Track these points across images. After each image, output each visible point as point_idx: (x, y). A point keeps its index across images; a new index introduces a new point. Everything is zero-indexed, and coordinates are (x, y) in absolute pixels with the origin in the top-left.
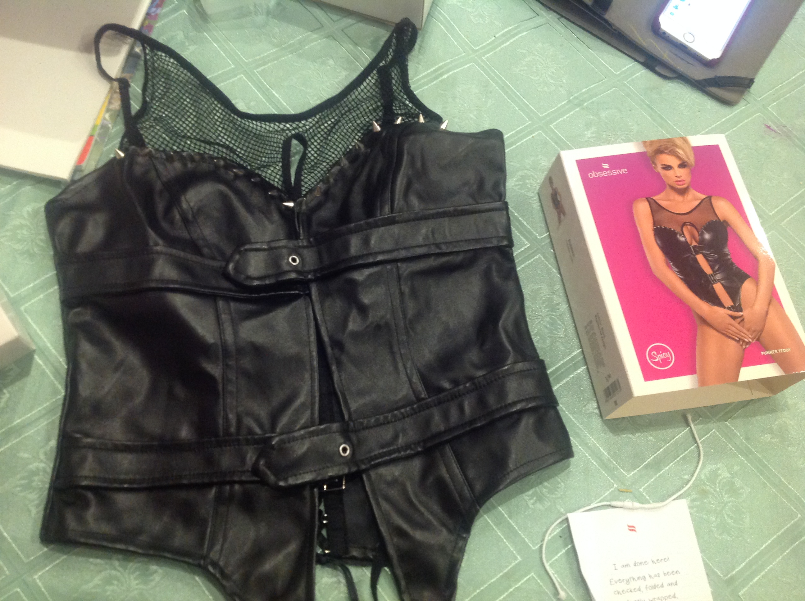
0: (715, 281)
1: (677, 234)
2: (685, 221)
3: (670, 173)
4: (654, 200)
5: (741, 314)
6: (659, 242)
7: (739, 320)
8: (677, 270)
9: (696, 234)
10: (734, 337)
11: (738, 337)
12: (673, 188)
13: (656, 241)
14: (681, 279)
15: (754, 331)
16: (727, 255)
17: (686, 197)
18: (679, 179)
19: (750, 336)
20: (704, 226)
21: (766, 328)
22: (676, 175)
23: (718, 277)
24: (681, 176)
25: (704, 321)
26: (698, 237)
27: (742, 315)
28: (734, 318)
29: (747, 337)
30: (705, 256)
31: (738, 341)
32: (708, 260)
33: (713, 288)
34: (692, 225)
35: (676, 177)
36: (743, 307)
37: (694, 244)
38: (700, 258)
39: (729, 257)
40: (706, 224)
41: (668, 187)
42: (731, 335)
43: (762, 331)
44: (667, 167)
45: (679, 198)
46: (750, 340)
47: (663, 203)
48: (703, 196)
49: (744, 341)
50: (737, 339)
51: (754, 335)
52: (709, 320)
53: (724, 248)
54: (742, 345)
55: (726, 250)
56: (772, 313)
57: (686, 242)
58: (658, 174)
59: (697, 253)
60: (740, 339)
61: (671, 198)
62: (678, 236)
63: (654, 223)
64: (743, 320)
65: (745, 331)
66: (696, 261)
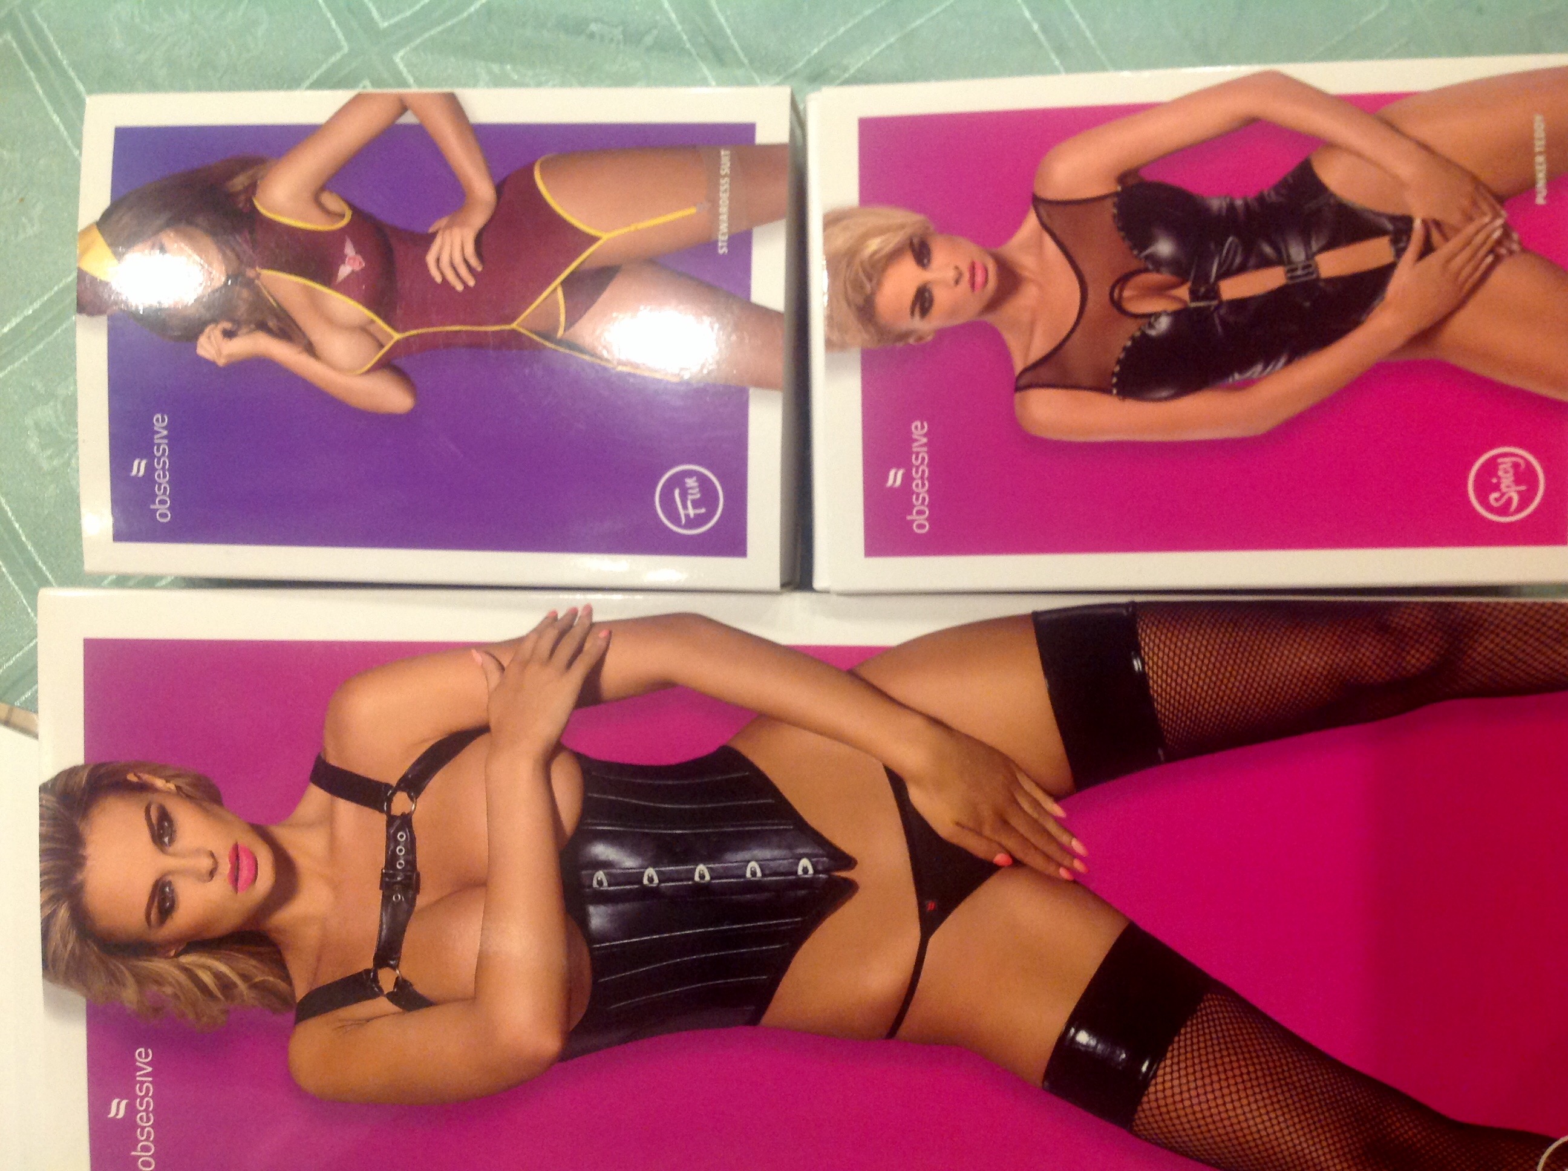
0: (1309, 266)
1: (1144, 335)
2: (1107, 297)
3: (942, 297)
4: (1026, 370)
5: (1418, 224)
6: (1164, 394)
7: (1436, 236)
8: (1259, 368)
9: (1154, 278)
10: (1483, 266)
11: (1486, 256)
12: (994, 304)
13: (1160, 400)
14: (1289, 362)
15: (1474, 203)
16: (1231, 207)
17: (1026, 274)
18: (967, 276)
19: (1487, 219)
20: (1131, 249)
21: (1469, 164)
22: (952, 282)
23: (1297, 253)
24: (957, 268)
25: (1426, 336)
26: (1163, 277)
27: (1424, 222)
28: (1427, 249)
29: (1490, 228)
30: (1226, 273)
31: (1498, 259)
32: (1242, 269)
33: (1331, 281)
34: (1123, 280)
35: (957, 282)
36: (1398, 212)
37: (1183, 292)
38: (1233, 289)
39: (1239, 202)
40: (1123, 238)
41: (990, 318)
42: (1478, 274)
43: (1475, 180)
44: (923, 300)
45: (1027, 297)
46: (1499, 222)
47: (1039, 347)
48: (1031, 222)
49: (1499, 242)
50: (1490, 259)
51: (1485, 207)
52: (1425, 323)
53: (1207, 210)
54: (1511, 252)
55: (1216, 203)
56: (1425, 131)
57: (1176, 315)
58: (941, 334)
59: (1213, 293)
60: (1492, 251)
61: (1026, 317)
62: (1153, 333)
63: (1101, 388)
64: (1438, 224)
65: (1471, 229)
66: (1239, 305)
